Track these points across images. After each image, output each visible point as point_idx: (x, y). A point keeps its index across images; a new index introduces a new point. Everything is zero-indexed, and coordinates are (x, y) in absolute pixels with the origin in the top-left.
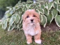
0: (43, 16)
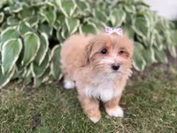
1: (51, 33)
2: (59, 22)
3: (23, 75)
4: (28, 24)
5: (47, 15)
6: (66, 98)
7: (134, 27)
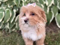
1: (18, 10)
2: (21, 5)
3: (5, 28)
4: (9, 6)
5: (16, 2)
6: (20, 39)
7: (58, 7)
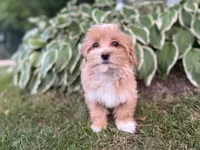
0: (145, 50)
